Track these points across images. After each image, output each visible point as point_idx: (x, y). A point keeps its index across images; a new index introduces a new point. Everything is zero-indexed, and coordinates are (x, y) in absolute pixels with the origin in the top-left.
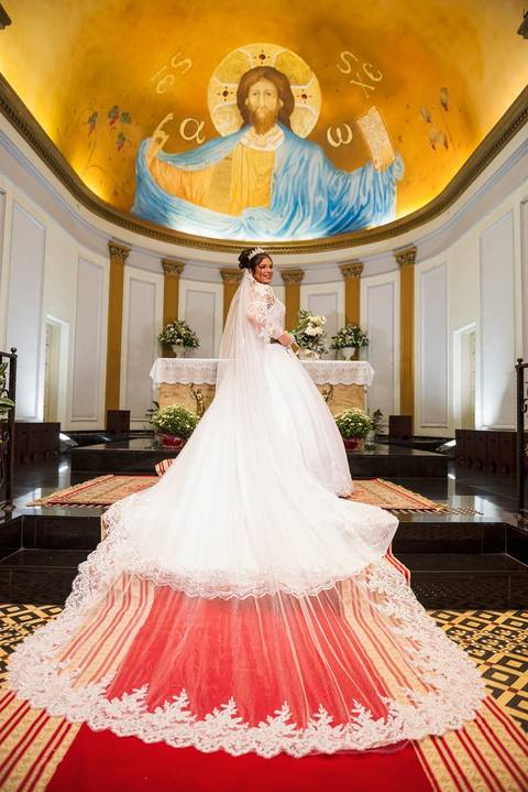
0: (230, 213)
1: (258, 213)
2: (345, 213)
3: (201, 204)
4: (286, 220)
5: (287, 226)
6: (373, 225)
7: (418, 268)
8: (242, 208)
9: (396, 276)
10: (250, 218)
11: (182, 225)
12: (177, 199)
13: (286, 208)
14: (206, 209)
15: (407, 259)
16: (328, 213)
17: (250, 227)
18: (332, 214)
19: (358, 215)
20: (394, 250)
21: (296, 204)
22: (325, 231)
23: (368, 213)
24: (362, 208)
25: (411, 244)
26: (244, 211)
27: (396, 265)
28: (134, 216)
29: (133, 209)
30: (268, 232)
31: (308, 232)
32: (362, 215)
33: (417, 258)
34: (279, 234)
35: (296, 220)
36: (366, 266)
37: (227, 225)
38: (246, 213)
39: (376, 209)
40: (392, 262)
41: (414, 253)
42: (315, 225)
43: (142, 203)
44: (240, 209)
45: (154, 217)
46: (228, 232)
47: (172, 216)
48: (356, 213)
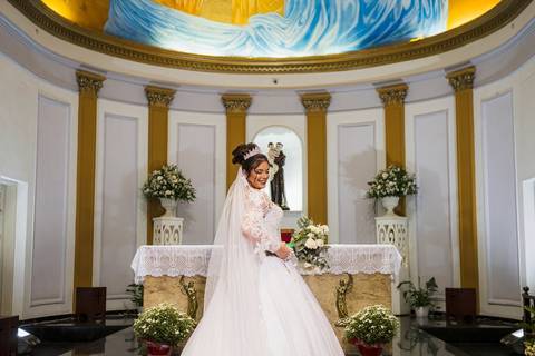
0: (233, 22)
1: (270, 20)
2: (383, 19)
3: (194, 12)
4: (307, 27)
5: (307, 37)
6: (419, 35)
7: (478, 94)
8: (248, 16)
9: (449, 103)
10: (260, 27)
11: (171, 40)
12: (164, 8)
13: (305, 14)
14: (200, 18)
15: (463, 82)
16: (361, 19)
17: (259, 39)
18: (366, 20)
19: (400, 21)
20: (447, 69)
21: (319, 8)
22: (357, 42)
23: (412, 19)
24: (405, 12)
25: (469, 62)
26: (251, 19)
27: (450, 89)
28: (110, 35)
29: (107, 26)
30: (283, 45)
31: (334, 44)
32: (405, 22)
33: (475, 81)
34: (297, 47)
35: (319, 29)
36: (411, 87)
37: (229, 38)
38: (253, 21)
39: (422, 14)
40: (444, 84)
41: (472, 74)
42: (344, 35)
43: (118, 18)
44: (246, 15)
45: (134, 34)
46: (229, 47)
47: (157, 30)
48: (397, 19)
